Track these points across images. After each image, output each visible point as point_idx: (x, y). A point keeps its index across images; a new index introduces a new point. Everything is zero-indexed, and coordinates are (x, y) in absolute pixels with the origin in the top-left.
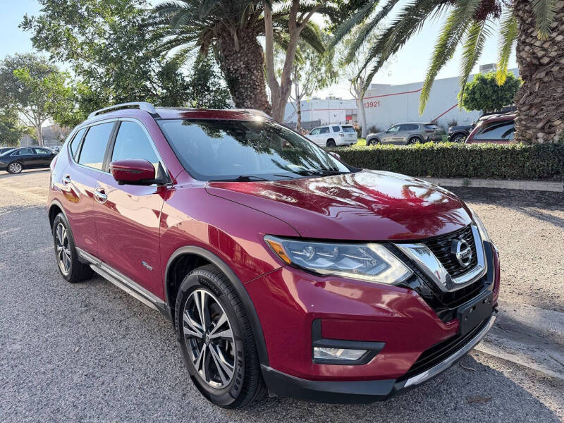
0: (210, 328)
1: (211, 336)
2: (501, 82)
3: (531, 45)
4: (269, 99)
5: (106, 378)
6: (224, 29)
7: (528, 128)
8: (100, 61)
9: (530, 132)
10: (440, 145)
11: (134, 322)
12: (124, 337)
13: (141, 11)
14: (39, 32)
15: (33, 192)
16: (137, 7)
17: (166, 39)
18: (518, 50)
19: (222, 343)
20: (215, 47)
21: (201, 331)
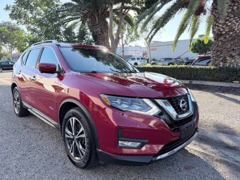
0: (76, 134)
1: (76, 137)
2: (206, 42)
3: (218, 26)
4: (110, 45)
5: (31, 156)
6: (92, 15)
7: (216, 60)
8: (39, 25)
9: (217, 62)
10: (180, 66)
11: (45, 133)
12: (40, 139)
13: (57, 5)
14: (13, 12)
15: (6, 80)
16: (56, 3)
17: (67, 18)
18: (213, 28)
19: (81, 140)
20: (88, 22)
21: (73, 136)
